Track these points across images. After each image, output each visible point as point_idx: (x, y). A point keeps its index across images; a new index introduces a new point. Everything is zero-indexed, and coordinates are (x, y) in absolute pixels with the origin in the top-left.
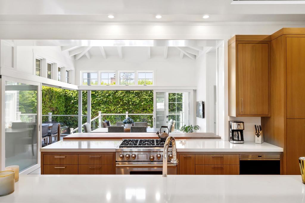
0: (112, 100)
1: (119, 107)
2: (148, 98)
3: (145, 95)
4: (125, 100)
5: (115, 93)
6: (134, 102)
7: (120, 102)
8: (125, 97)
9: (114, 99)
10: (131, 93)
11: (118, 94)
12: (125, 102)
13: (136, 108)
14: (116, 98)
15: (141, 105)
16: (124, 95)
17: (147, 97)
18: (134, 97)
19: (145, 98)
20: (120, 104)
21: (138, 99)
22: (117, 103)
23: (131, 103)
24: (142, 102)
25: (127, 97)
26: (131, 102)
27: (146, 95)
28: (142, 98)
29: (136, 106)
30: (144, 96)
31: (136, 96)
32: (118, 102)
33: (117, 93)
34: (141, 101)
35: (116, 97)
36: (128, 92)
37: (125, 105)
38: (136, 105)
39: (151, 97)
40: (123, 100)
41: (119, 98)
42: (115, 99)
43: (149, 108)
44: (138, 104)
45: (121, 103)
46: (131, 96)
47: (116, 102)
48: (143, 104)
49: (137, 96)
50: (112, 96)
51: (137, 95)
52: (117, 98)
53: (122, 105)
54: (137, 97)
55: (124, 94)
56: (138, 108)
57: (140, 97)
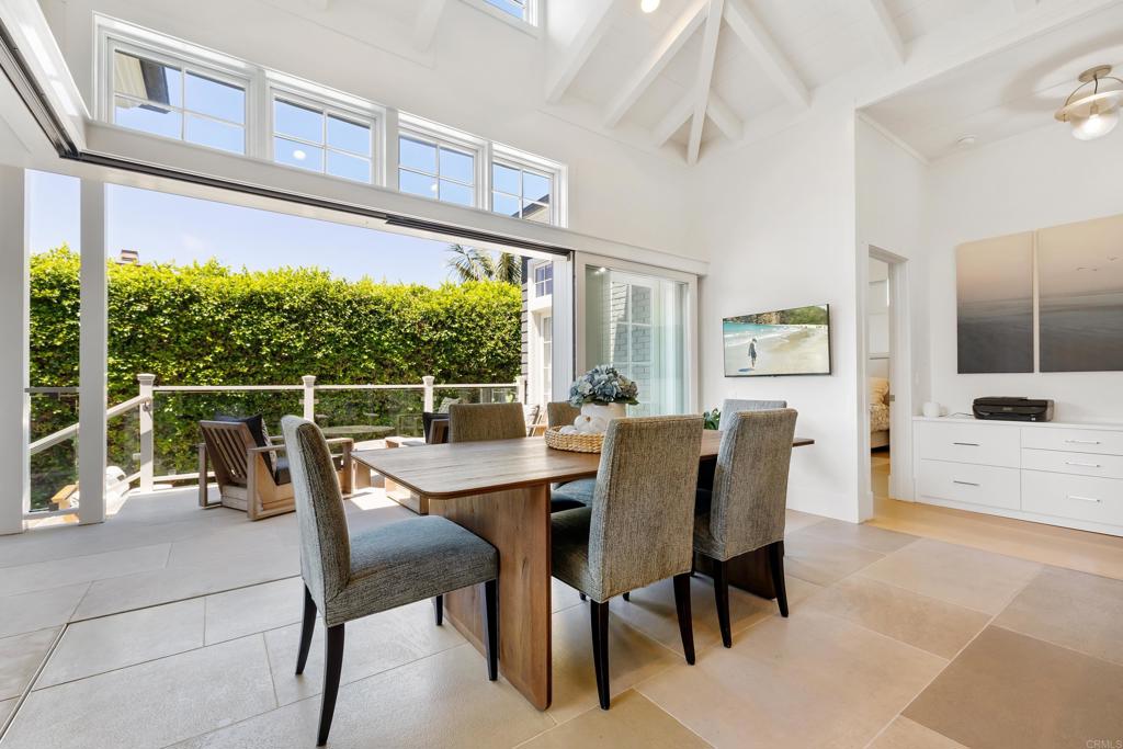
0: (171, 336)
1: (206, 368)
2: (343, 335)
3: (330, 321)
4: (240, 335)
5: (185, 305)
6: (281, 346)
7: (214, 344)
8: (239, 325)
9: (177, 329)
10: (269, 309)
11: (200, 311)
12: (241, 347)
13: (289, 371)
14: (190, 326)
15: (314, 360)
16: (234, 317)
17: (339, 331)
18: (282, 325)
19: (330, 335)
20: (208, 354)
21: (299, 336)
22: (196, 347)
23: (265, 350)
24: (318, 349)
25: (249, 324)
26: (268, 344)
27: (335, 323)
28: (319, 332)
29: (292, 364)
30: (326, 327)
31: (291, 323)
32: (199, 343)
33: (196, 307)
34: (313, 345)
35: (189, 322)
36: (254, 303)
37: (236, 359)
38: (290, 359)
39: (356, 329)
40: (231, 339)
41: (208, 325)
42: (185, 331)
43: (345, 371)
44: (301, 355)
45: (218, 349)
46: (268, 323)
47: (188, 343)
48: (319, 355)
49: (293, 326)
50: (170, 316)
51: (296, 321)
52: (196, 328)
53: (218, 358)
54: (297, 328)
55: (232, 312)
56: (297, 371)
57: (307, 329)
